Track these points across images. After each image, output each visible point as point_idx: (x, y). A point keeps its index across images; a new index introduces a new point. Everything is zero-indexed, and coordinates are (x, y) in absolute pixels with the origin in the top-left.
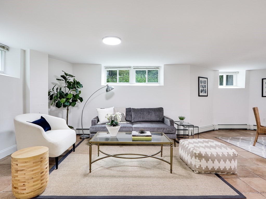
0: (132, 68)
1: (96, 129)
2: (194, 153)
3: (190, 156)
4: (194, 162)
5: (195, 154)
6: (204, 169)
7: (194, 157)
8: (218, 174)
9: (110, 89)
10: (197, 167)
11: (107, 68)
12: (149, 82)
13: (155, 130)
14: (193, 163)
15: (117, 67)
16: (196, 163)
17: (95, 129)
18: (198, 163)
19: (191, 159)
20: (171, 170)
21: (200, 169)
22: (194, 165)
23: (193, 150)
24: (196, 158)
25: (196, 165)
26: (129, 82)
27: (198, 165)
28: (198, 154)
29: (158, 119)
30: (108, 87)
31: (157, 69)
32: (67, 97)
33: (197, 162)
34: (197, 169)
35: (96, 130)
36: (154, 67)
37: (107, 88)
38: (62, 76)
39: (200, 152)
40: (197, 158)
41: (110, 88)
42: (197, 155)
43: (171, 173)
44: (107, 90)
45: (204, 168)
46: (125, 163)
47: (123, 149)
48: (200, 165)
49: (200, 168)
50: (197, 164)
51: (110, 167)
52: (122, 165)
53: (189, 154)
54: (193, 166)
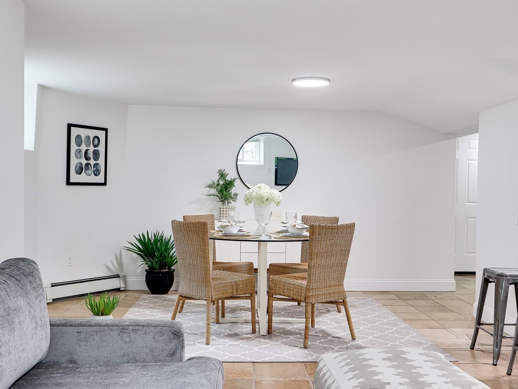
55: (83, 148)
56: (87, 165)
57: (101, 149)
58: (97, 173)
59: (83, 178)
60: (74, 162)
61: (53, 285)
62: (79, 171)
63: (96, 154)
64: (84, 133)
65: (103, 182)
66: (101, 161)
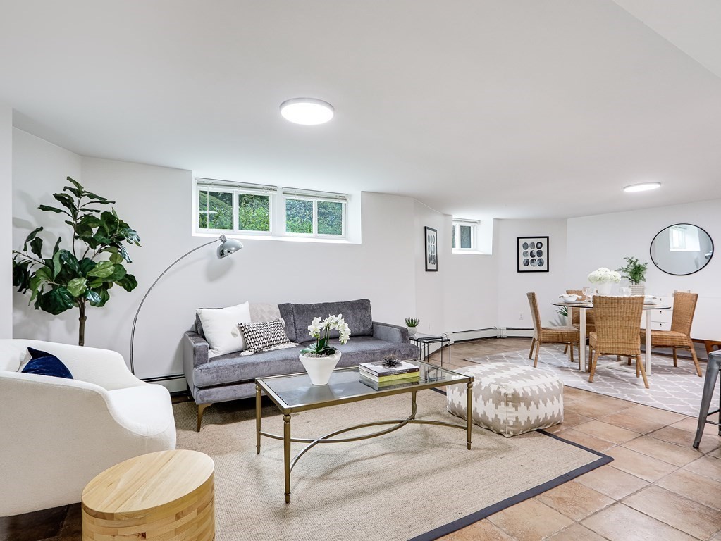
0: (280, 192)
1: (219, 374)
2: (502, 394)
3: (493, 402)
4: (505, 415)
5: (506, 395)
6: (523, 424)
7: (503, 403)
8: (543, 430)
9: (233, 249)
10: (511, 423)
11: (204, 184)
12: (322, 233)
13: (377, 356)
14: (502, 417)
15: (237, 184)
16: (509, 415)
17: (215, 375)
18: (511, 415)
19: (496, 408)
20: (469, 442)
21: (516, 427)
22: (504, 421)
23: (499, 388)
24: (507, 405)
25: (508, 419)
26: (268, 230)
27: (511, 419)
28: (512, 395)
29: (362, 329)
30: (224, 242)
31: (341, 201)
32: (91, 274)
33: (511, 412)
34: (511, 428)
35: (217, 376)
36: (334, 195)
37: (222, 246)
38: (59, 197)
39: (515, 390)
40: (510, 403)
41: (233, 246)
42: (510, 396)
43: (469, 448)
44: (222, 251)
45: (523, 421)
46: (351, 454)
47: (304, 421)
48: (517, 418)
49: (517, 424)
50: (510, 417)
51: (327, 474)
52: (346, 460)
53: (491, 400)
54: (502, 422)
55: (529, 250)
56: (533, 260)
57: (544, 249)
58: (541, 264)
59: (530, 268)
60: (522, 259)
61: (507, 329)
62: (527, 263)
63: (540, 253)
64: (529, 241)
65: (546, 270)
66: (544, 257)
